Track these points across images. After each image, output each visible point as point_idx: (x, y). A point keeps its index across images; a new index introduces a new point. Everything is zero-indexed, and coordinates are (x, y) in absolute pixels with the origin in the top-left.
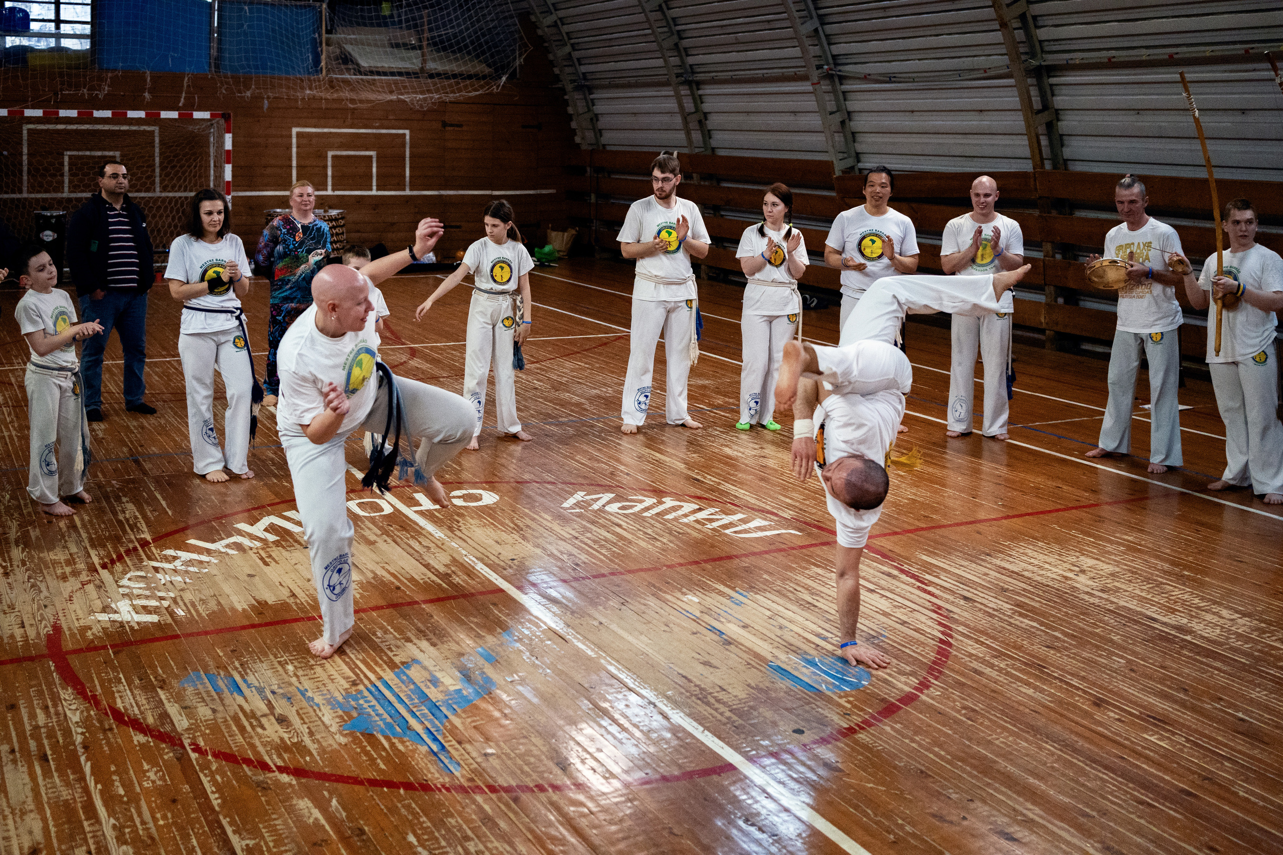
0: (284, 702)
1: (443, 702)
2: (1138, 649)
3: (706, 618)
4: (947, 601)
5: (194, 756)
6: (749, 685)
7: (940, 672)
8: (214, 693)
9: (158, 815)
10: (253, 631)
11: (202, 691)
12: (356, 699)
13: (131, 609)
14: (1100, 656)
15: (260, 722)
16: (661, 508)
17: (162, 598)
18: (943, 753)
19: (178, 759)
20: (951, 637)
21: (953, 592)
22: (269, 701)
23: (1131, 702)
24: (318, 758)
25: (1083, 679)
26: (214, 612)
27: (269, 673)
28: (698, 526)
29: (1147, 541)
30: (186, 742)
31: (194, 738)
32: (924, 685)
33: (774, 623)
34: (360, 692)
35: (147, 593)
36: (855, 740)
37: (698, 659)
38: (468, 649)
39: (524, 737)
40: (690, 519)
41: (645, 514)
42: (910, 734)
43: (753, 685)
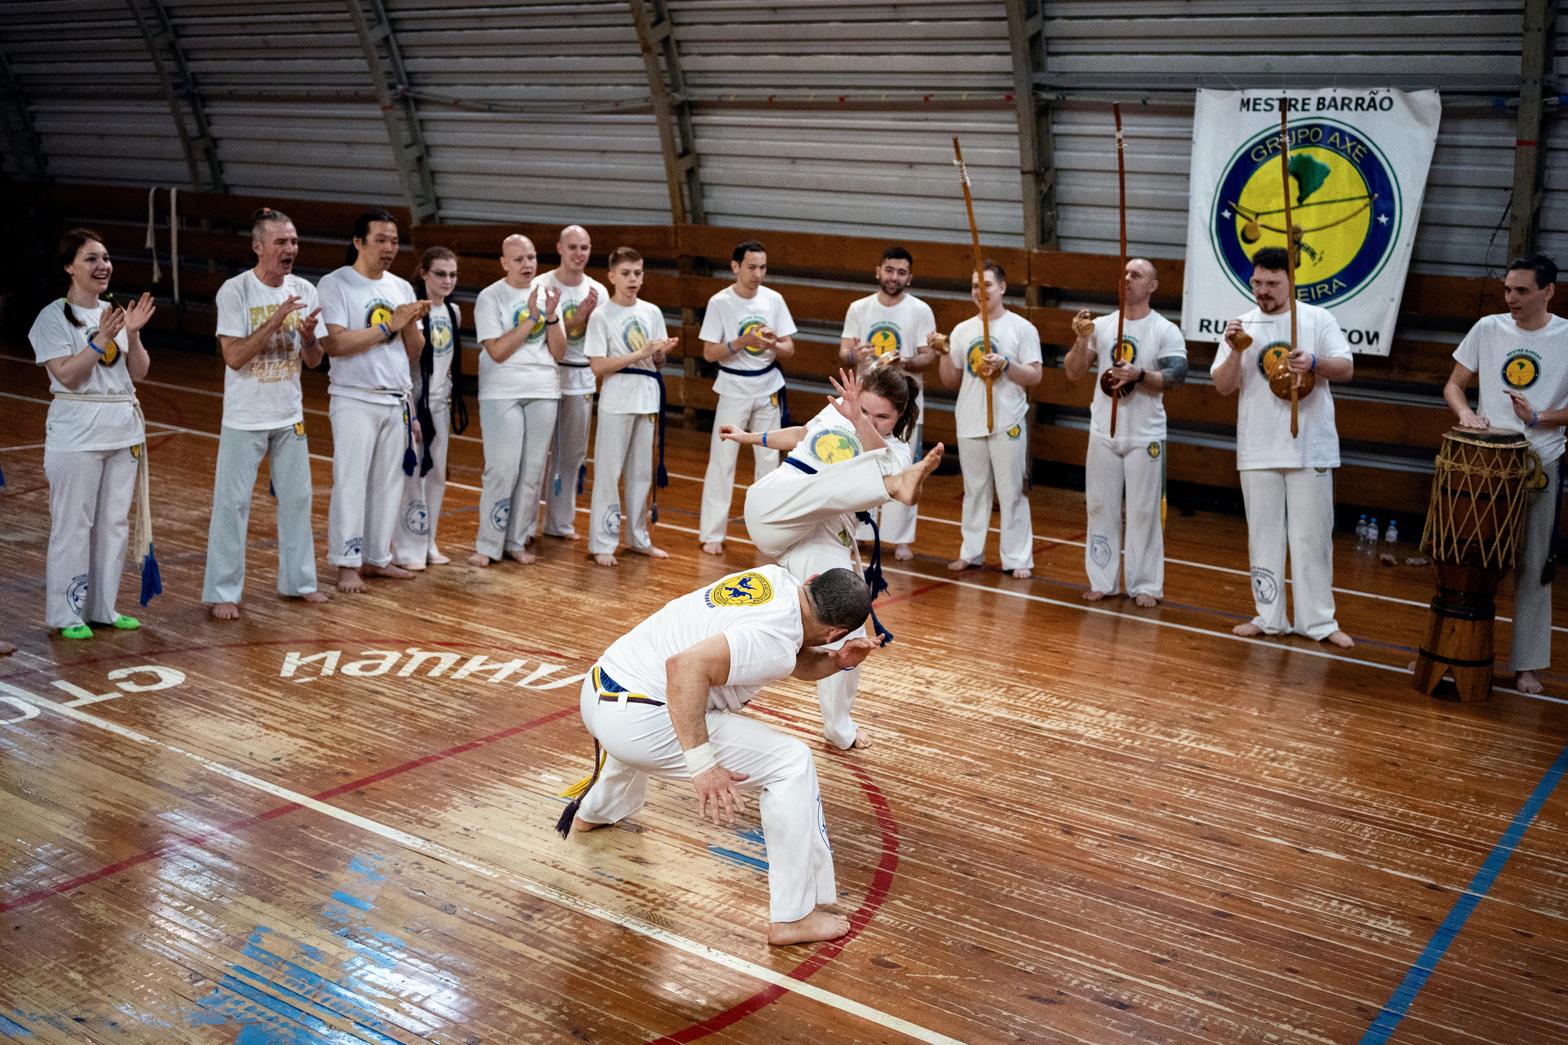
0: (109, 1032)
6: (710, 880)
16: (415, 663)
18: (975, 920)
20: (870, 779)
25: (1030, 805)
27: (47, 991)
28: (481, 682)
36: (879, 924)
37: (625, 857)
38: (322, 898)
39: (500, 1007)
40: (462, 673)
41: (401, 674)
42: (926, 904)
43: (714, 877)
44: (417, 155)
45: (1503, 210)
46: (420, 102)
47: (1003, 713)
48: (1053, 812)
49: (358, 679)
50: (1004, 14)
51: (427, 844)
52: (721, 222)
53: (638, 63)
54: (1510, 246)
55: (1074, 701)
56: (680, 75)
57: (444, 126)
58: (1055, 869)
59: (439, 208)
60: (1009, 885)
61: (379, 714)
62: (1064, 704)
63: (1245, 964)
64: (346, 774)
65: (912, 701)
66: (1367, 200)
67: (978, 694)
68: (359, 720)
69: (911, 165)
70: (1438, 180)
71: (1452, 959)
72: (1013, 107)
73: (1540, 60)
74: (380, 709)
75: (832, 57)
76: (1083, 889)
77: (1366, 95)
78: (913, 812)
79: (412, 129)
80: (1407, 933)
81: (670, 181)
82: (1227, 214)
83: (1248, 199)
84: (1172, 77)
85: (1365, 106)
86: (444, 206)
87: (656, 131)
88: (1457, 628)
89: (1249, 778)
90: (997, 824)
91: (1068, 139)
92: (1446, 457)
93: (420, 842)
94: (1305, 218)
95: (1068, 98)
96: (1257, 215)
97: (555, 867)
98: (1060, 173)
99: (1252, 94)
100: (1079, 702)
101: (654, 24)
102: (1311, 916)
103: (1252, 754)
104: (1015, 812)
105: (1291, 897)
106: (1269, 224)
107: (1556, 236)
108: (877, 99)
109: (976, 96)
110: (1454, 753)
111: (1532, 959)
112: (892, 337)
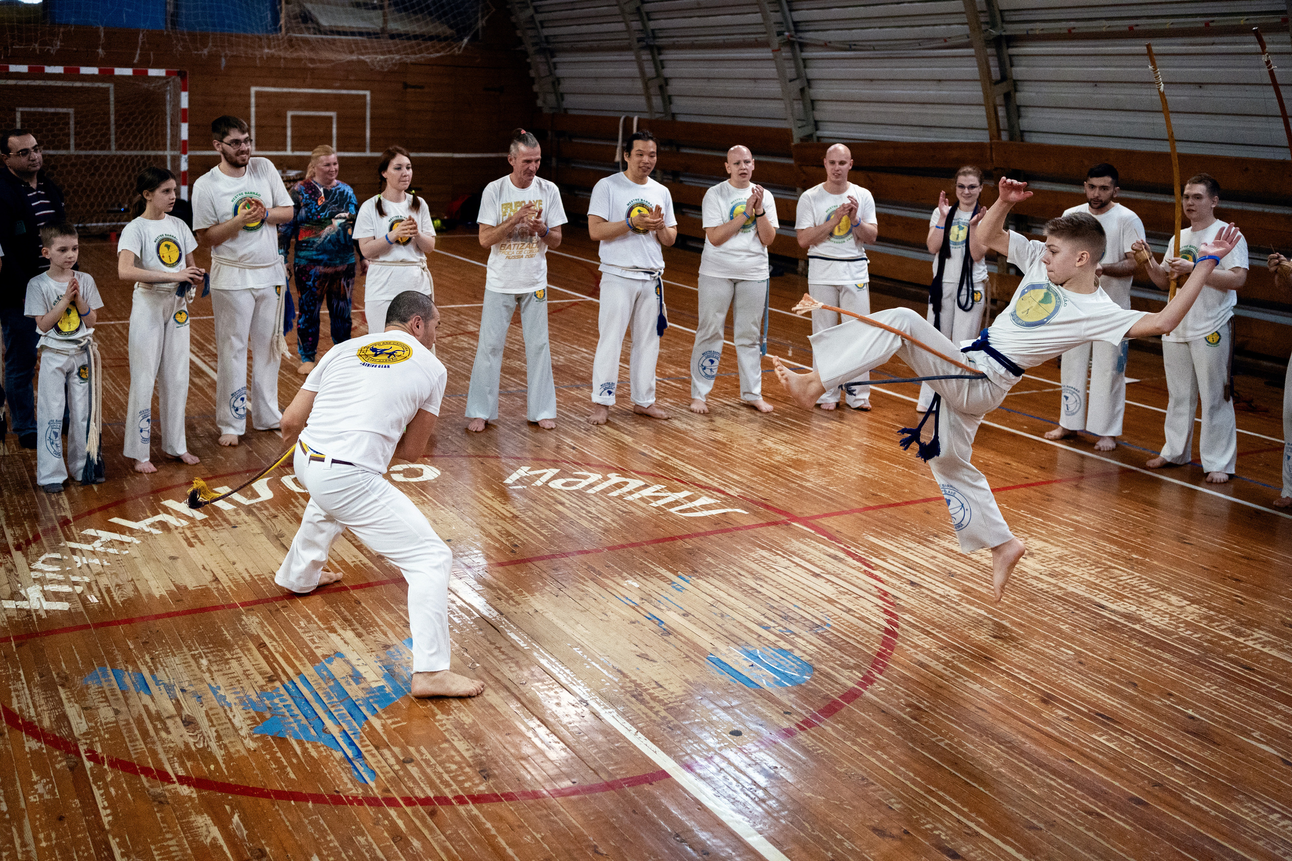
0: (193, 701)
1: (363, 700)
2: (1087, 640)
3: (647, 606)
4: (893, 586)
5: (88, 764)
6: (686, 681)
7: (885, 665)
8: (118, 692)
9: (41, 836)
10: (169, 620)
11: (106, 688)
12: (270, 698)
13: (40, 595)
14: (1048, 647)
15: (165, 724)
16: (606, 485)
17: (75, 583)
19: (72, 769)
20: (897, 626)
21: (900, 578)
22: (178, 701)
23: (1079, 697)
24: (223, 766)
25: (1031, 672)
26: (129, 599)
27: (181, 668)
28: (643, 505)
30: (82, 749)
31: (92, 743)
32: (868, 680)
33: (717, 611)
34: (276, 689)
35: (61, 577)
36: (796, 742)
37: (637, 651)
38: (395, 641)
39: (447, 741)
40: (635, 496)
42: (852, 735)
43: (691, 680)
44: (801, 86)
46: (803, 46)
47: (1079, 590)
48: (1048, 681)
51: (501, 617)
52: (1034, 139)
55: (1164, 589)
56: (998, 13)
59: (817, 129)
61: (547, 518)
62: (1151, 590)
67: (1070, 570)
68: (532, 521)
74: (552, 514)
78: (911, 659)
79: (796, 67)
81: (987, 104)
87: (975, 62)
90: (982, 682)
93: (495, 614)
100: (1169, 591)
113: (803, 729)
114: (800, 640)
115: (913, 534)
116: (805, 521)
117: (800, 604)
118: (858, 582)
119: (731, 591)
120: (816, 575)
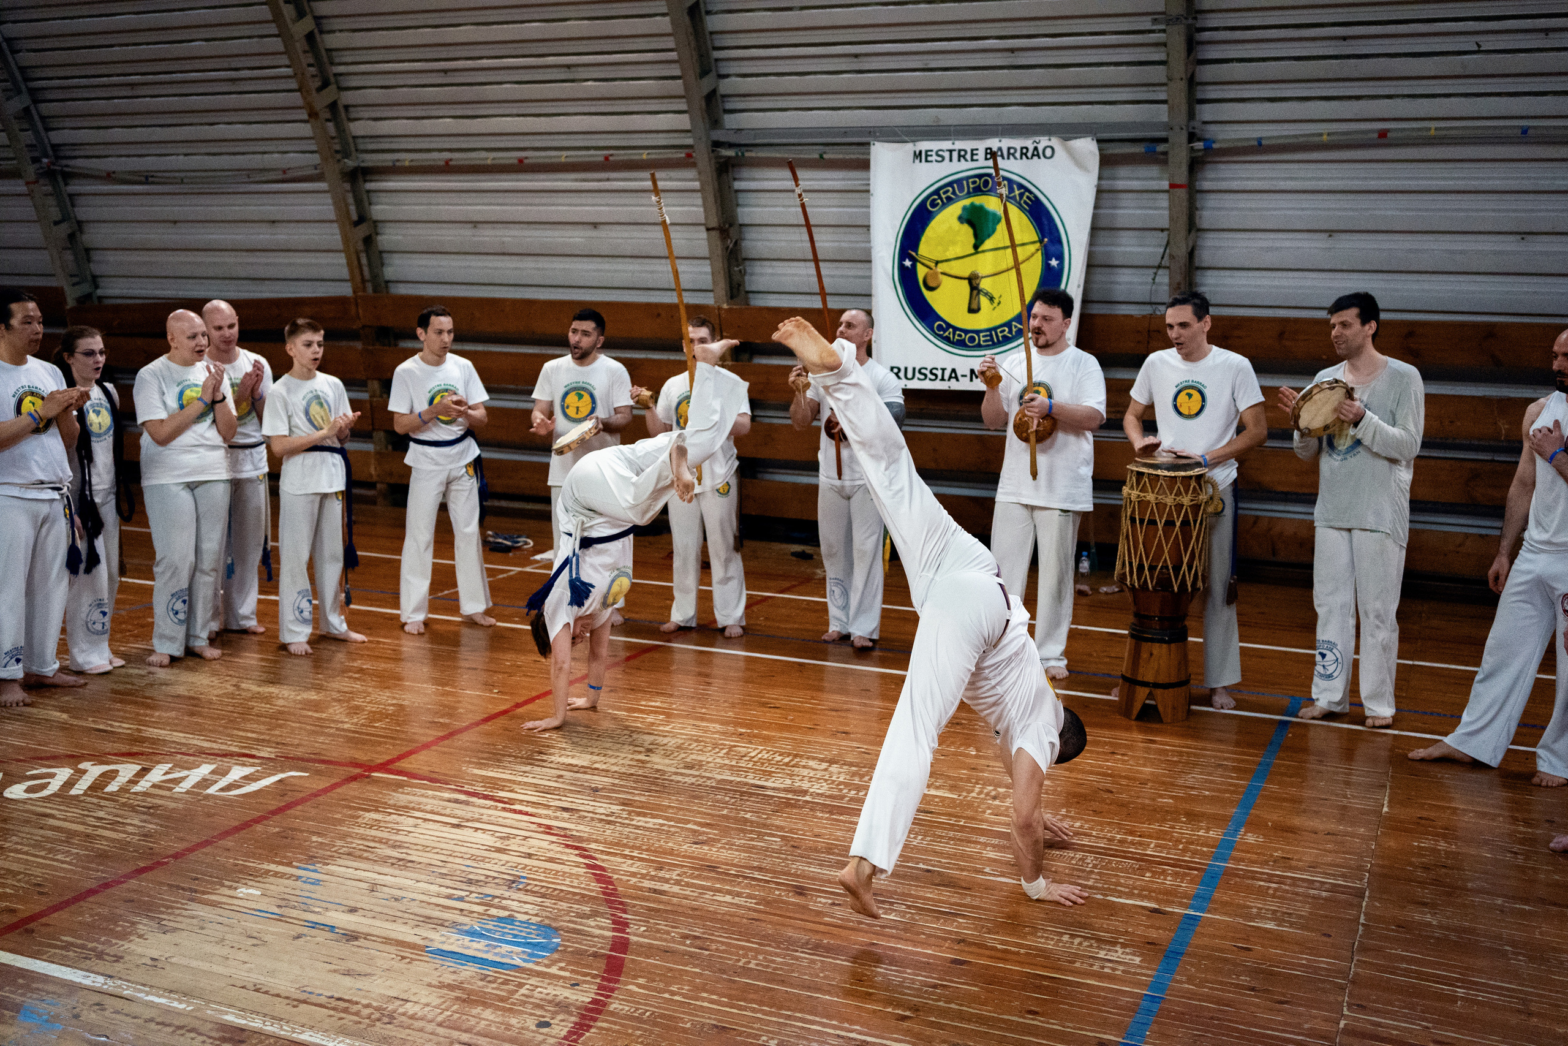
3: (293, 913)
4: (547, 817)
6: (430, 985)
7: (621, 903)
16: (87, 779)
18: (714, 997)
20: (595, 859)
21: (548, 807)
25: (760, 869)
28: (163, 792)
29: (677, 705)
32: (621, 925)
33: (384, 896)
36: (613, 1014)
37: (335, 971)
40: (143, 785)
41: (73, 792)
42: (662, 985)
43: (434, 983)
44: (69, 231)
45: (1162, 250)
46: (68, 176)
47: (727, 776)
48: (785, 874)
49: (24, 802)
50: (678, 73)
51: (110, 982)
52: (403, 290)
53: (306, 130)
54: (1170, 285)
55: (796, 756)
56: (351, 140)
57: (98, 200)
58: (790, 933)
59: (97, 287)
60: (745, 956)
61: (48, 839)
62: (787, 760)
63: (986, 1012)
64: (13, 911)
65: (632, 771)
66: (1038, 245)
67: (700, 758)
68: (26, 849)
69: (595, 225)
70: (1102, 223)
71: (1178, 982)
72: (694, 165)
73: (1184, 108)
74: (50, 833)
75: (508, 119)
76: (820, 951)
77: (1029, 143)
78: (641, 889)
79: (61, 205)
80: (1137, 960)
81: (346, 251)
82: (908, 263)
83: (927, 248)
84: (846, 131)
85: (1029, 155)
86: (102, 284)
87: (328, 199)
88: (1155, 652)
89: (973, 818)
90: (729, 893)
91: (749, 195)
92: (1132, 488)
93: (101, 979)
94: (984, 264)
95: (747, 154)
96: (937, 263)
97: (257, 990)
98: (745, 229)
99: (924, 146)
100: (801, 756)
101: (319, 90)
102: (1044, 953)
103: (974, 794)
104: (746, 878)
105: (1024, 938)
106: (948, 271)
107: (1209, 273)
108: (553, 160)
109: (655, 155)
110: (1163, 775)
111: (1255, 972)
112: (587, 397)
113: (608, 997)
114: (509, 902)
115: (516, 757)
116: (384, 767)
117: (469, 863)
118: (508, 822)
119: (377, 868)
120: (458, 826)
